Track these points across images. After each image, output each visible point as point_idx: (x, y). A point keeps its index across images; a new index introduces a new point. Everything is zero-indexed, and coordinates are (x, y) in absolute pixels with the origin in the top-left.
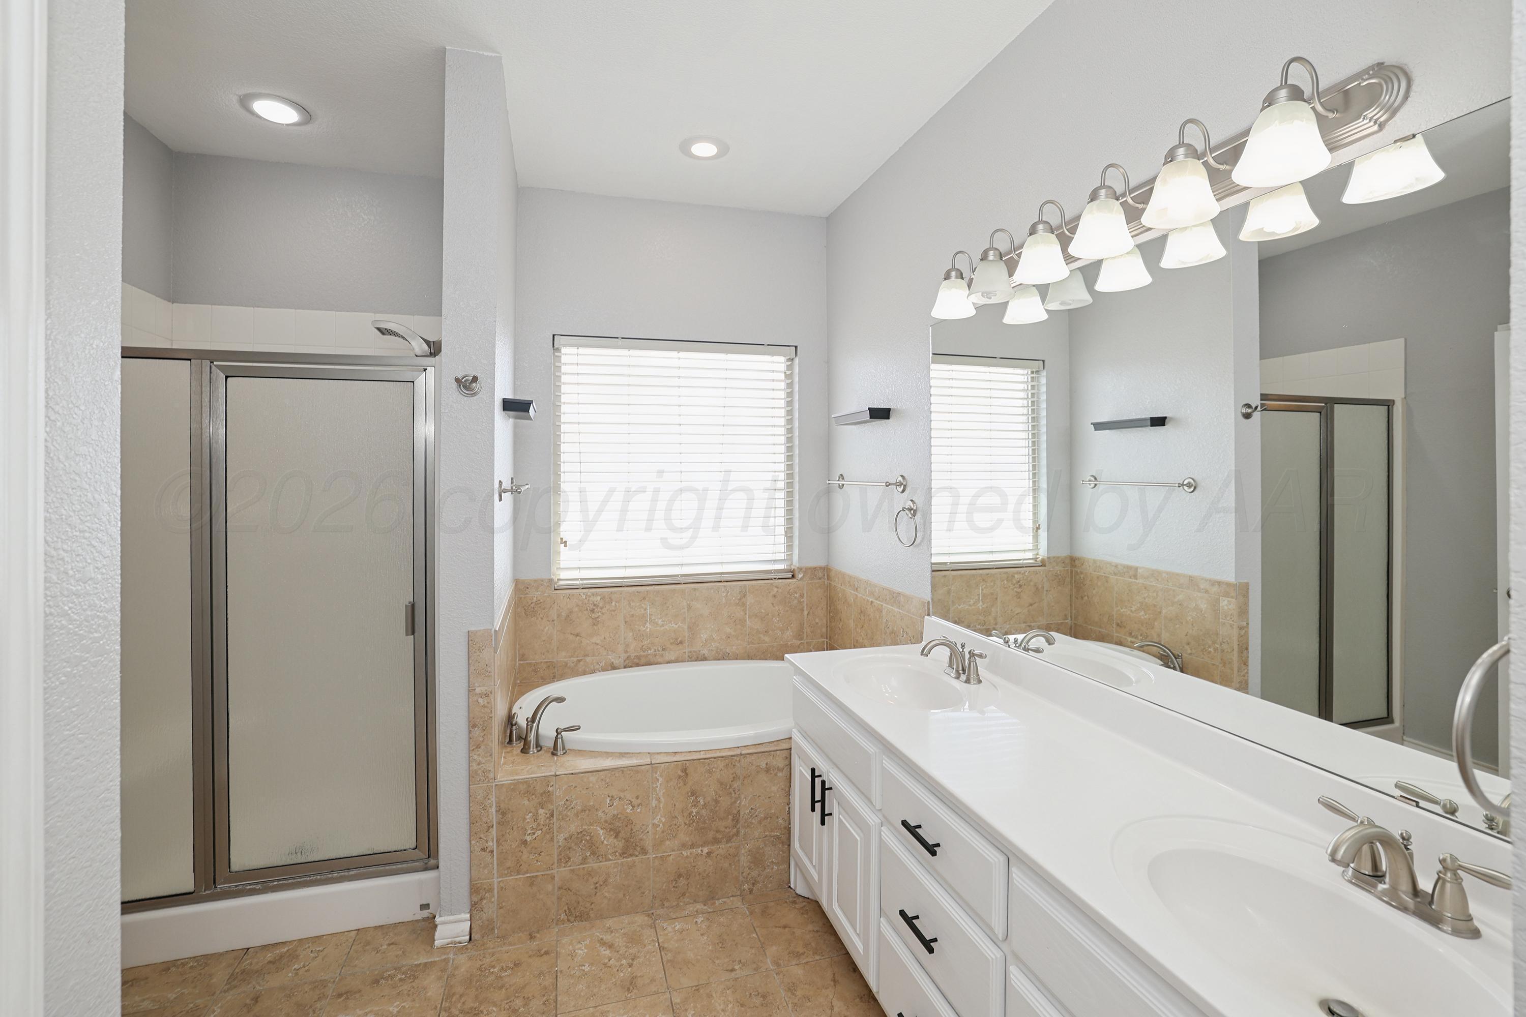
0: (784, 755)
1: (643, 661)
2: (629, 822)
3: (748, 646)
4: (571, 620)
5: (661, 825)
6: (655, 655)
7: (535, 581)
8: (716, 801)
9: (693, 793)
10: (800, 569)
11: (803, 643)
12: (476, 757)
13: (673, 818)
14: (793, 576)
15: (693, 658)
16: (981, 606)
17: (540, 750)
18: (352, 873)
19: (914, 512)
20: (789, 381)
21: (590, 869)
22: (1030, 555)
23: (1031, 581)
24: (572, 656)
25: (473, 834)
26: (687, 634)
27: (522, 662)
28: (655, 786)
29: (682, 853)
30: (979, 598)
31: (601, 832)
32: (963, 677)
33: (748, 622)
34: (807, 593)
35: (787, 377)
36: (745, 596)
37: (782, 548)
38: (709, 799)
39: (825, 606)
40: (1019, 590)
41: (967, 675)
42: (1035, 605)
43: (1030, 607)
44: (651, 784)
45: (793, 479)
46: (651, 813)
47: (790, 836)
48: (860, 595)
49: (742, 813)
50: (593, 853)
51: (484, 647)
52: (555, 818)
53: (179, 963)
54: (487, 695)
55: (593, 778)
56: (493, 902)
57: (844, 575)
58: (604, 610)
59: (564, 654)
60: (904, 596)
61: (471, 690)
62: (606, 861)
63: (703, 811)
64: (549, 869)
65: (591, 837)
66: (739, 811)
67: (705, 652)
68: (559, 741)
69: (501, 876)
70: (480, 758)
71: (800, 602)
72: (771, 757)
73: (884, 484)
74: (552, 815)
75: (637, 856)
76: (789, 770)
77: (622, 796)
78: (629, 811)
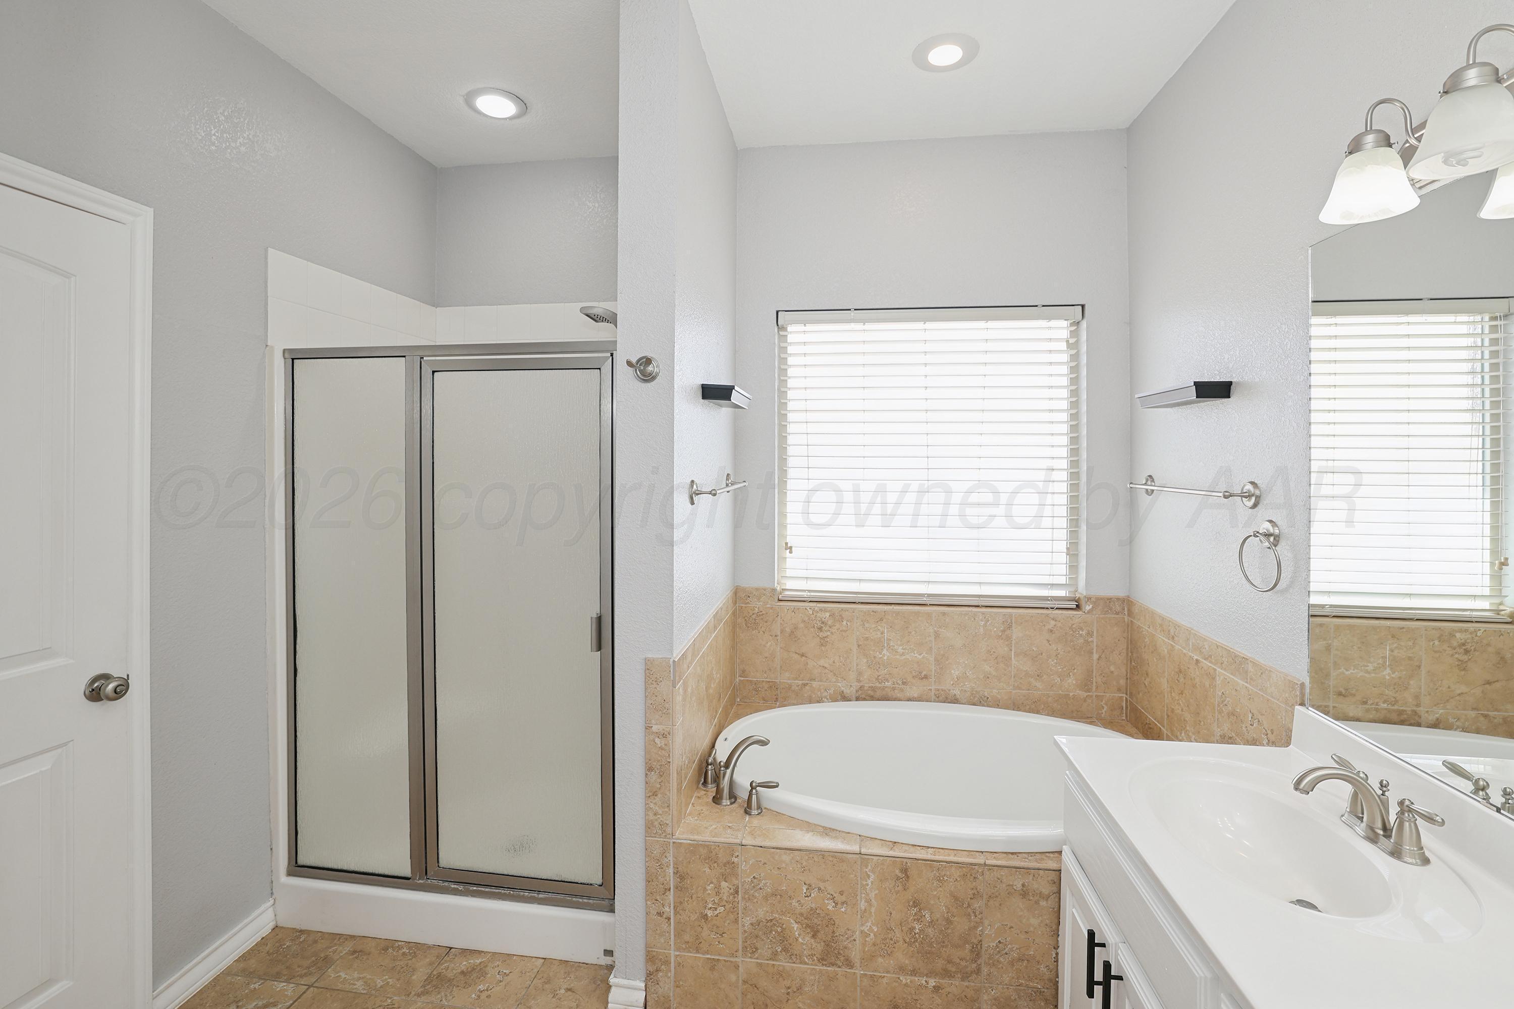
0: (1050, 878)
1: (878, 694)
2: (831, 922)
3: (1014, 691)
4: (796, 637)
5: (872, 935)
6: (894, 689)
7: (757, 589)
8: (949, 922)
9: (916, 904)
10: (1089, 599)
11: (1091, 696)
12: (652, 805)
13: (888, 929)
14: (1078, 607)
15: (941, 698)
16: (1389, 674)
17: (734, 802)
18: (541, 896)
19: (1273, 539)
20: (1073, 352)
21: (781, 968)
22: (1485, 604)
23: (1488, 645)
24: (796, 679)
25: (649, 894)
26: (933, 668)
27: (742, 679)
28: (865, 883)
29: (899, 978)
30: (1385, 662)
31: (796, 926)
32: (1389, 844)
33: (1014, 662)
34: (1097, 631)
35: (1070, 346)
36: (1010, 627)
37: (1063, 569)
38: (938, 916)
39: (1124, 651)
40: (1465, 658)
41: (1396, 843)
42: (1497, 685)
43: (1487, 686)
44: (859, 879)
45: (1079, 480)
46: (859, 916)
47: (1057, 993)
48: (1177, 647)
49: (985, 945)
50: (785, 950)
51: (661, 679)
52: (740, 895)
53: (397, 944)
54: (664, 736)
55: (786, 857)
56: (669, 977)
57: (1153, 614)
58: (834, 630)
59: (787, 675)
60: (1255, 664)
61: (648, 728)
62: (801, 963)
63: (930, 930)
64: (732, 955)
65: (783, 930)
66: (981, 941)
67: (957, 692)
68: (754, 797)
69: (678, 949)
70: (657, 808)
71: (1087, 642)
72: (1031, 877)
73: (1221, 494)
74: (737, 892)
75: (839, 967)
76: (1057, 900)
77: (823, 888)
78: (830, 907)
